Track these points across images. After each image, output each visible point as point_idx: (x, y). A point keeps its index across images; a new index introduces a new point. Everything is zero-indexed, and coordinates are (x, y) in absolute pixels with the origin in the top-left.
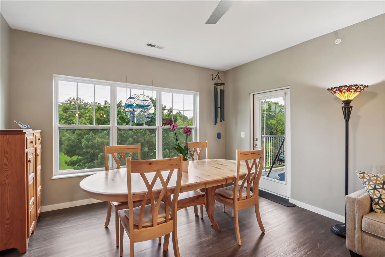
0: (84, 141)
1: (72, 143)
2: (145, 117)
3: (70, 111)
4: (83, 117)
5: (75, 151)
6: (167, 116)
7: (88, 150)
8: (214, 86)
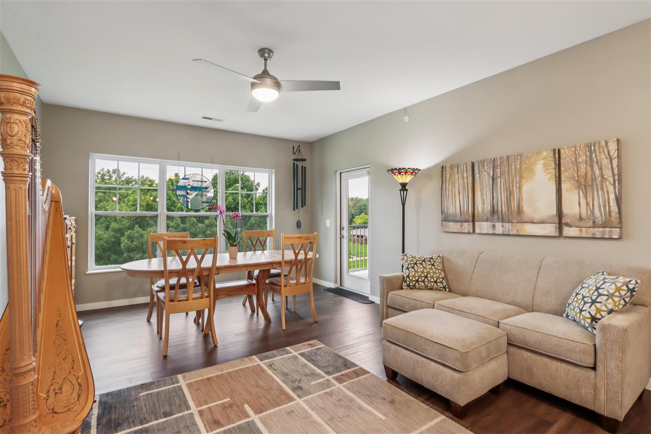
0: (124, 241)
1: (104, 244)
2: (203, 202)
3: (102, 192)
4: (124, 202)
5: (110, 256)
6: (261, 200)
7: (131, 255)
8: (293, 162)
